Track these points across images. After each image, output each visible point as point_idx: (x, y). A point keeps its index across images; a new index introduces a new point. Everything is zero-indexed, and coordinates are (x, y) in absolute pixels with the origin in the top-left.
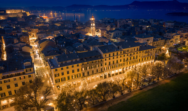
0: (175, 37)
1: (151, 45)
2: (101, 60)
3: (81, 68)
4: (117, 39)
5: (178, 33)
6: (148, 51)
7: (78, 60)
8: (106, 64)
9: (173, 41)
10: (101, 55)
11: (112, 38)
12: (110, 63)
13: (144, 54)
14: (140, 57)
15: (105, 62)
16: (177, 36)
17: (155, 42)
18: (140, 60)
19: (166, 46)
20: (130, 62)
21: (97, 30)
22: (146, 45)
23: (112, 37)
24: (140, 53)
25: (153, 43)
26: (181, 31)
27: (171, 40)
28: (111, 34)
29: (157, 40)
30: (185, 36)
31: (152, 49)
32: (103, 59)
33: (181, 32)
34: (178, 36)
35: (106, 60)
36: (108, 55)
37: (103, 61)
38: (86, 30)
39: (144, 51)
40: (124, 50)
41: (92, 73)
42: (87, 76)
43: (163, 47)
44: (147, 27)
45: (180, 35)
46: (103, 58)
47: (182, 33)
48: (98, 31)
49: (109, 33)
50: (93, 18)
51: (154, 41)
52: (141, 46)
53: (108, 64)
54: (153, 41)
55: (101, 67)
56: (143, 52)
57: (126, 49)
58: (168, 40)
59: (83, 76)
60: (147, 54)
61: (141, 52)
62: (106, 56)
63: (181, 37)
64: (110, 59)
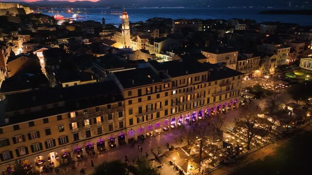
0: (281, 51)
1: (233, 67)
2: (120, 105)
3: (69, 123)
4: (168, 55)
5: (285, 43)
6: (227, 82)
7: (61, 104)
8: (131, 112)
9: (275, 59)
10: (119, 92)
11: (160, 53)
12: (140, 109)
13: (218, 89)
14: (209, 93)
15: (128, 107)
16: (284, 49)
17: (242, 61)
18: (208, 99)
19: (262, 68)
20: (188, 106)
21: (134, 38)
22: (222, 68)
23: (159, 51)
24: (210, 85)
25: (238, 63)
26: (291, 40)
27: (272, 57)
28: (158, 45)
29: (246, 58)
30: (300, 49)
31: (236, 77)
32: (123, 102)
33: (292, 42)
34: (287, 49)
35: (130, 103)
36: (135, 92)
37: (124, 106)
38: (115, 37)
39: (219, 81)
40: (174, 79)
41: (97, 132)
42: (84, 140)
43: (258, 71)
44: (227, 32)
45: (289, 48)
46: (124, 100)
47: (294, 45)
48: (135, 40)
49: (155, 43)
50: (126, 14)
51: (239, 58)
52: (212, 70)
53: (136, 110)
54: (238, 60)
55: (120, 119)
56: (216, 83)
57: (178, 78)
58: (267, 57)
59: (75, 140)
60: (224, 88)
61: (213, 83)
62: (130, 93)
63: (291, 51)
64: (140, 100)
